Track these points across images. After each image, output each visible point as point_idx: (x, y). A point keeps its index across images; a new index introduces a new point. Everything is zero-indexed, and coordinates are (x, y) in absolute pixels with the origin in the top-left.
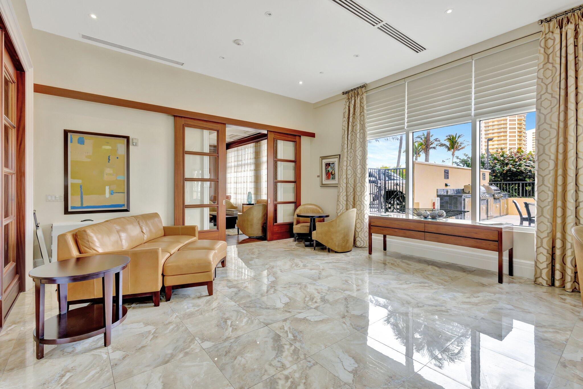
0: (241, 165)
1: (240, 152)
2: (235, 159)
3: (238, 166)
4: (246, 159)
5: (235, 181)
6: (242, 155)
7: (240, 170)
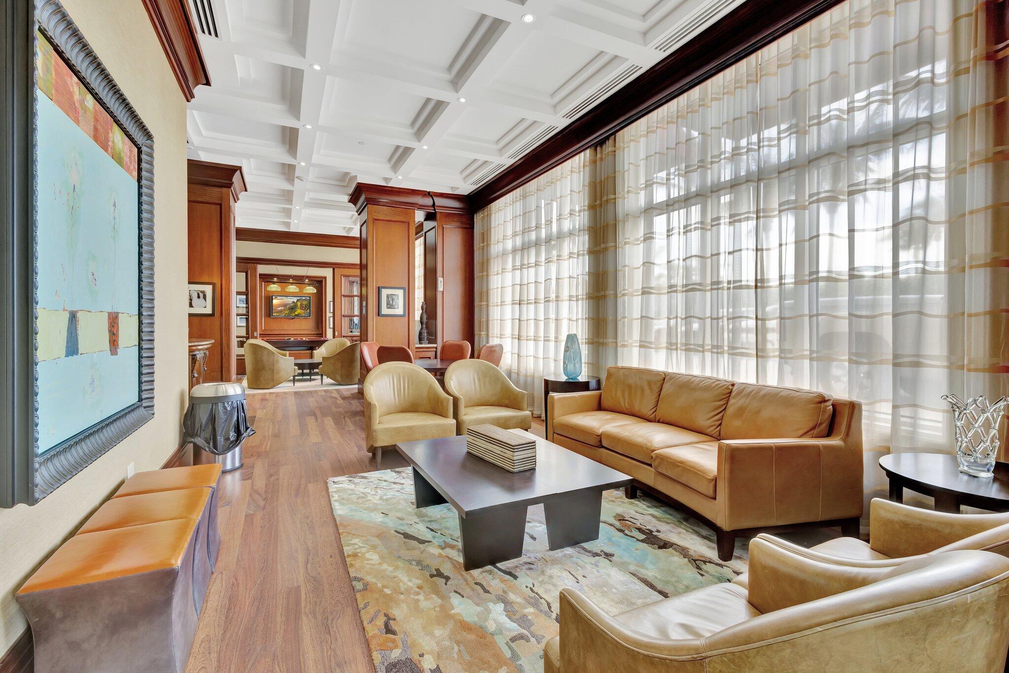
0: (537, 244)
1: (532, 202)
2: (514, 226)
3: (525, 248)
4: (554, 220)
5: (517, 298)
6: (538, 207)
7: (532, 260)
